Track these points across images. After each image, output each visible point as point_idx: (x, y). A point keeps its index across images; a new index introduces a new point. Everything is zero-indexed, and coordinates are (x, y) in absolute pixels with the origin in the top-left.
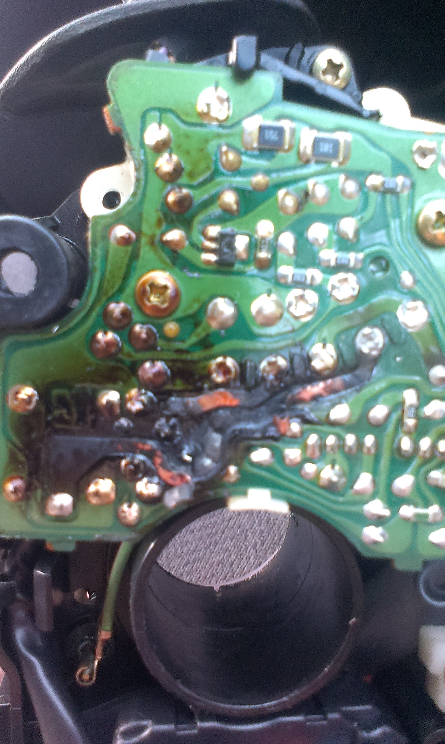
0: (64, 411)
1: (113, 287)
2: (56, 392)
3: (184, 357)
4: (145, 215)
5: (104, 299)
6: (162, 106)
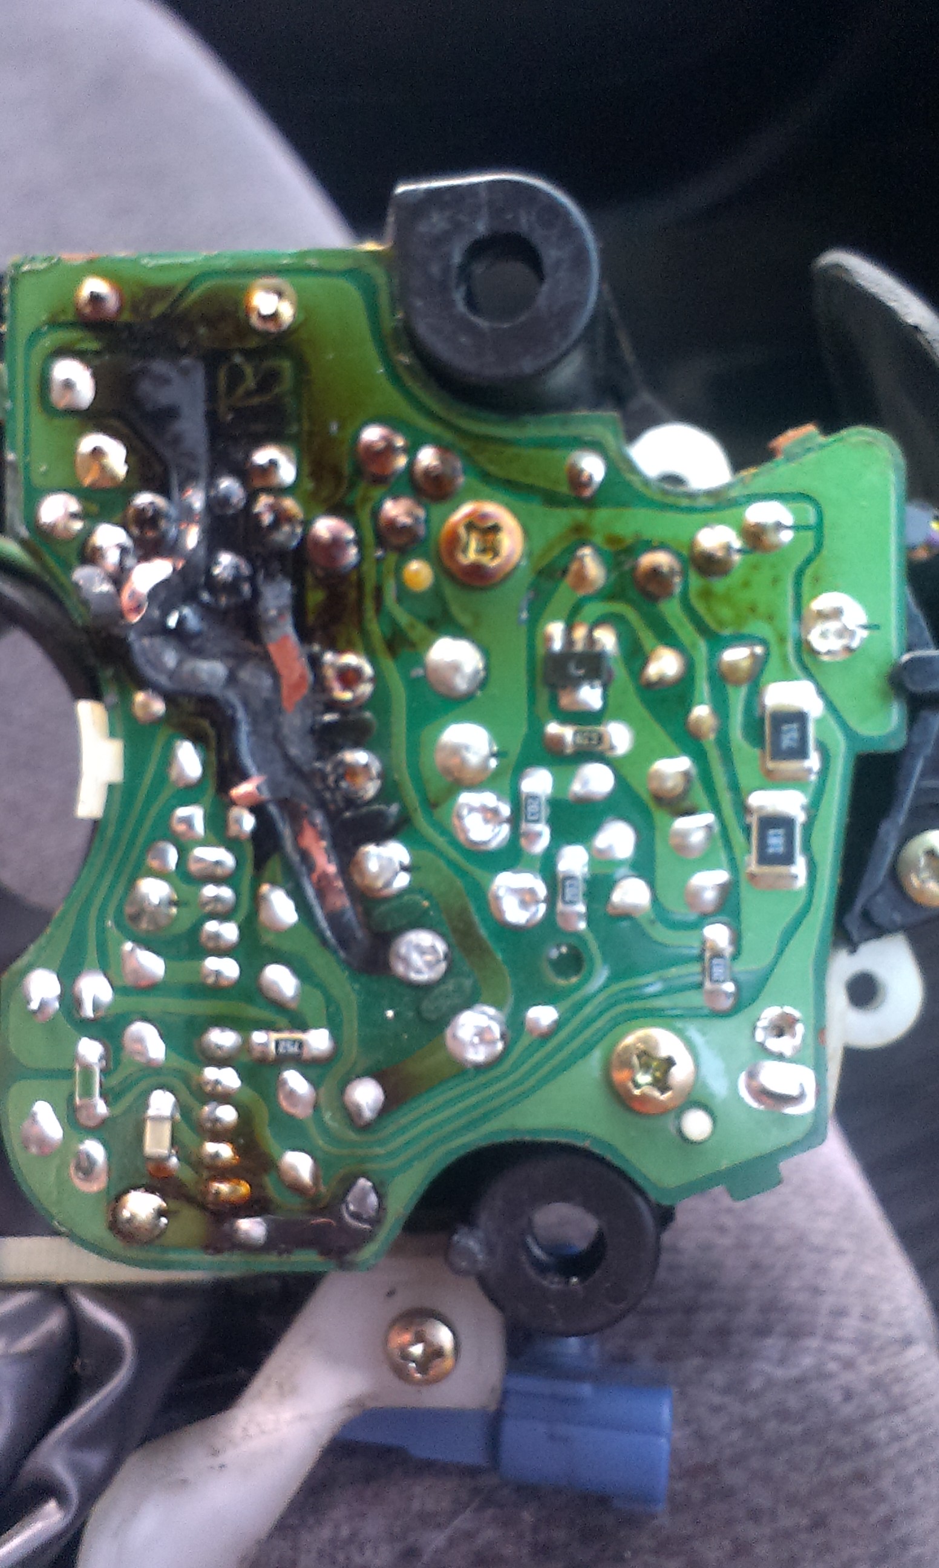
0: (251, 383)
3: (369, 605)
4: (625, 512)
5: (467, 446)
6: (827, 528)
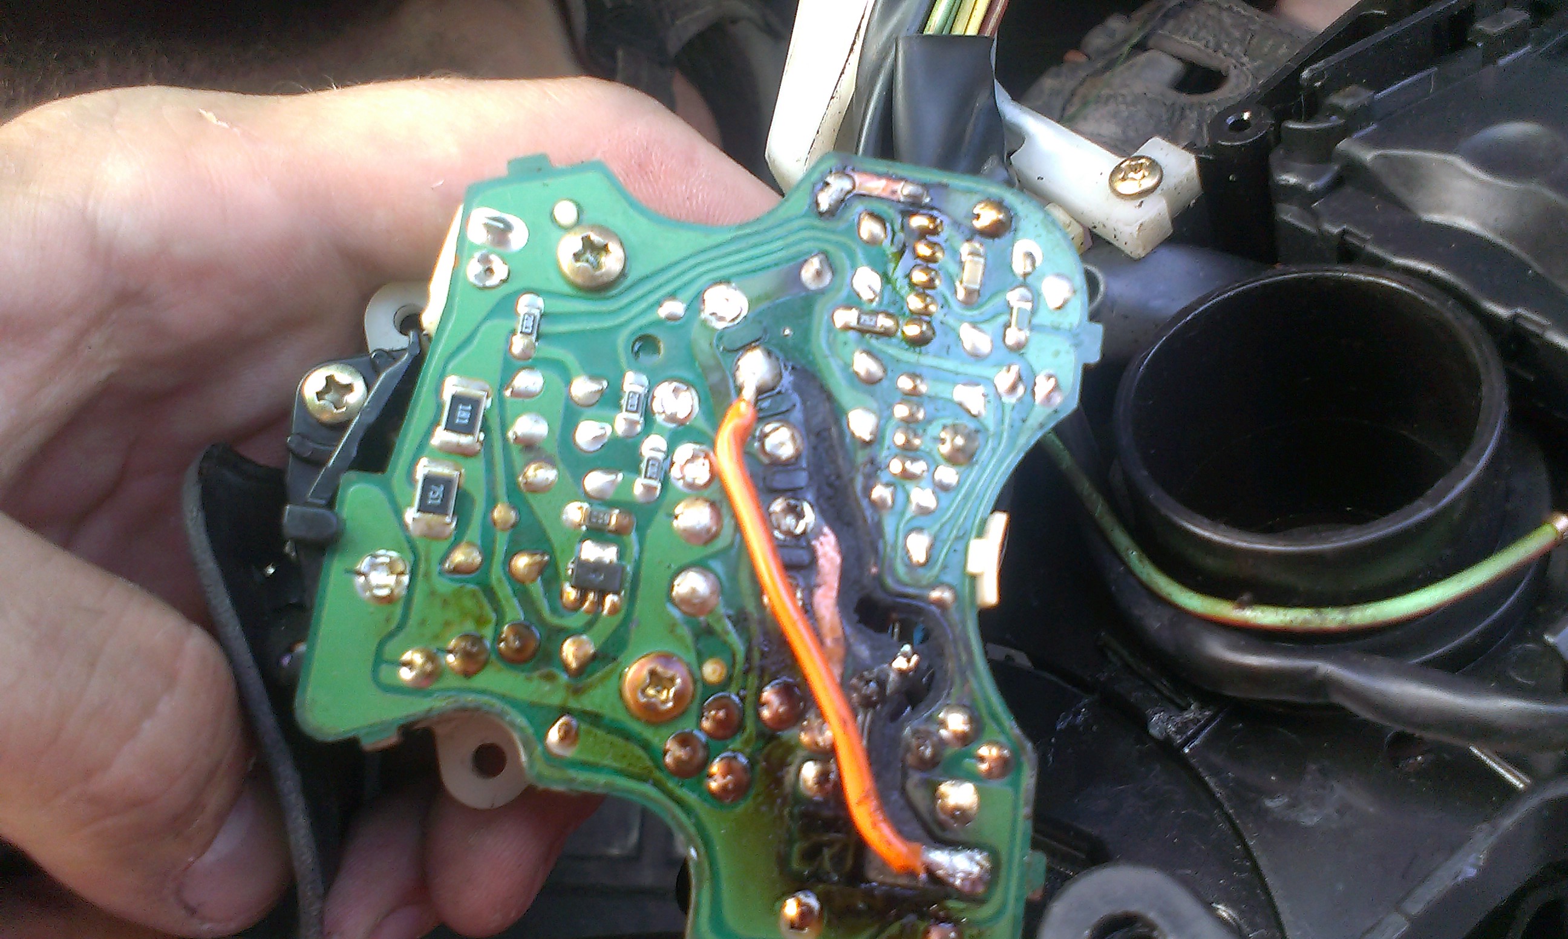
0: (827, 853)
1: (639, 758)
2: (795, 865)
4: (535, 698)
5: (658, 774)
6: (371, 659)
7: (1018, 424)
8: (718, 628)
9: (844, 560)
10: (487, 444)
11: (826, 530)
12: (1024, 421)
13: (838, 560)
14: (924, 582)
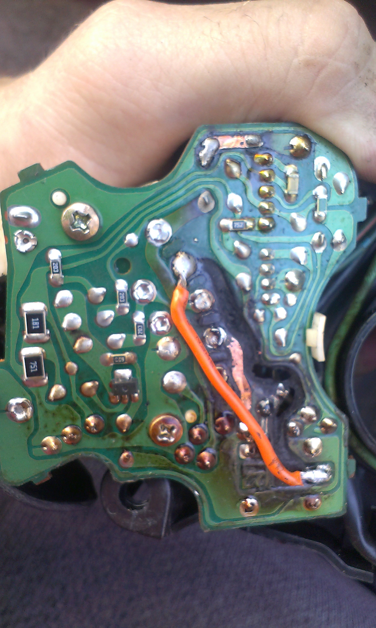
4: (108, 446)
5: (174, 465)
6: (26, 447)
7: (325, 263)
8: (189, 396)
9: (244, 351)
10: (52, 335)
11: (233, 339)
12: (328, 261)
13: (241, 352)
14: (286, 354)
